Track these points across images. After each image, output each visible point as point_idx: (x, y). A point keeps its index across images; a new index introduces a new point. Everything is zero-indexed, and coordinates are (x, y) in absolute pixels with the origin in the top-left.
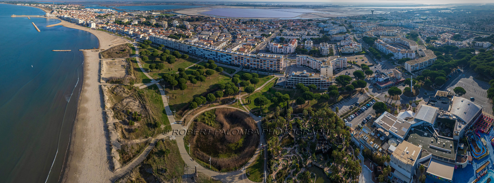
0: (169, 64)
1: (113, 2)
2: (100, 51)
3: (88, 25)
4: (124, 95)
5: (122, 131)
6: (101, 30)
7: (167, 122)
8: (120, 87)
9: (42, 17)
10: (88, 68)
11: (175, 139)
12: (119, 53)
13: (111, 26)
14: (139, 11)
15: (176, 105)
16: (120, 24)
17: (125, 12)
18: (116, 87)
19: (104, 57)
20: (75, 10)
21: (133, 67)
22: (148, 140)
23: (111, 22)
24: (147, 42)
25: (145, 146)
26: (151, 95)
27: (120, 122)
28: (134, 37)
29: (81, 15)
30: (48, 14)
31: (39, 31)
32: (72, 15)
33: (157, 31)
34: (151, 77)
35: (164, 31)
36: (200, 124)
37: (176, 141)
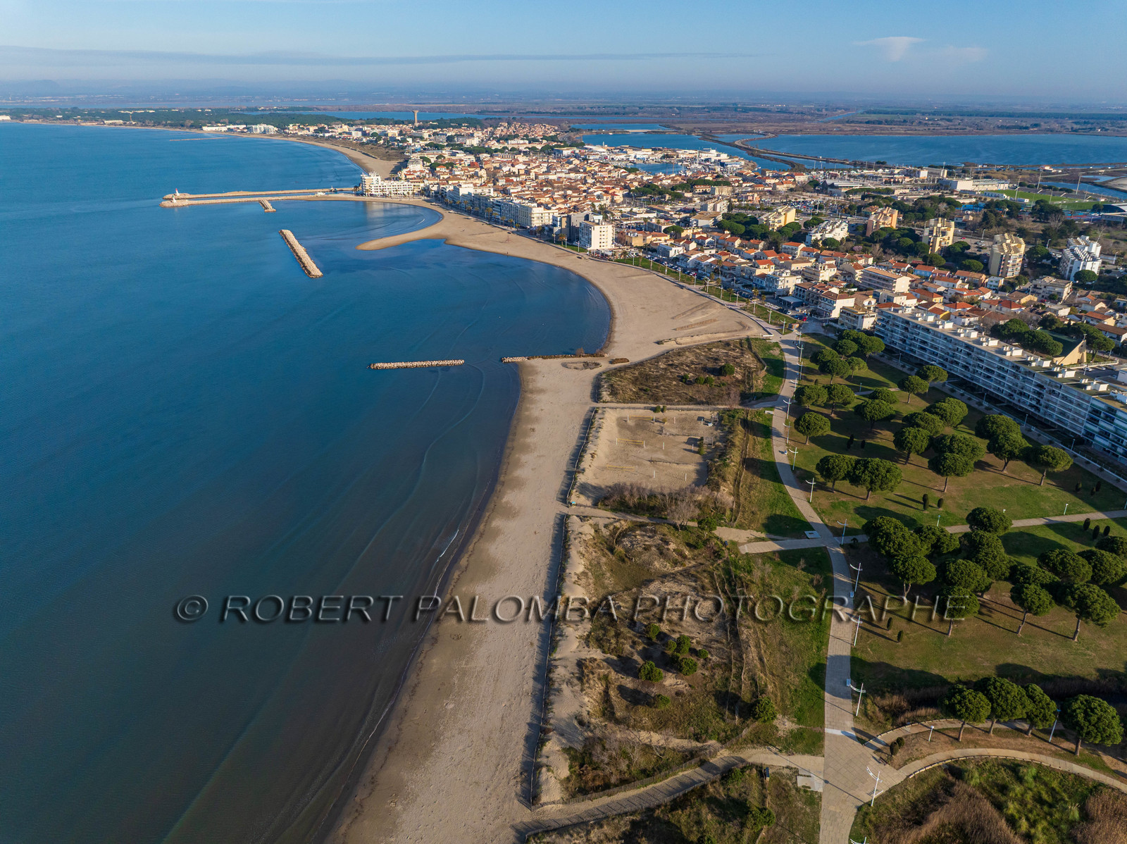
0: (932, 474)
1: (746, 110)
2: (604, 365)
3: (575, 237)
4: (657, 564)
5: (606, 692)
6: (637, 262)
7: (811, 714)
8: (651, 531)
9: (341, 196)
10: (529, 440)
11: (820, 790)
12: (697, 380)
13: (693, 246)
14: (881, 164)
15: (888, 666)
16: (748, 235)
17: (796, 168)
18: (631, 529)
19: (614, 393)
20: (525, 153)
21: (744, 451)
22: (701, 749)
23: (702, 223)
24: (856, 340)
25: (679, 765)
26: (782, 589)
27: (607, 660)
28: (799, 311)
29: (549, 183)
30: (374, 182)
31: (316, 272)
32: (501, 182)
33: (942, 289)
34: (815, 515)
35: (988, 296)
36: (970, 796)
37: (820, 797)
